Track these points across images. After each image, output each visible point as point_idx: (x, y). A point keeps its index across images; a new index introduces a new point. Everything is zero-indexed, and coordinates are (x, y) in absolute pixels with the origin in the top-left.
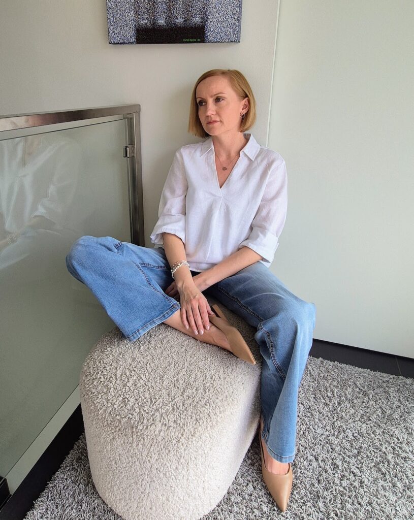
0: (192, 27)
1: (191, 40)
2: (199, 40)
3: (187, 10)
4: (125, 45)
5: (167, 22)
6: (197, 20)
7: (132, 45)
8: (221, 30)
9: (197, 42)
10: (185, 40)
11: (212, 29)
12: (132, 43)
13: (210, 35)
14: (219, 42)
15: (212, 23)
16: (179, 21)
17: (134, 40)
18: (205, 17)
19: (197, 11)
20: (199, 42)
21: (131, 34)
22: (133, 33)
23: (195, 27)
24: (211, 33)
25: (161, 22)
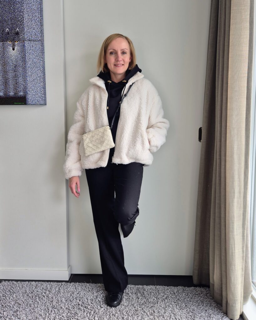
0: (19, 97)
1: (19, 103)
2: (23, 103)
3: (15, 89)
5: (5, 94)
6: (21, 94)
8: (35, 99)
10: (15, 103)
11: (30, 98)
13: (30, 102)
14: (34, 104)
15: (30, 96)
16: (12, 94)
18: (26, 93)
19: (22, 89)
20: (23, 104)
23: (21, 97)
24: (29, 100)
25: (1, 94)
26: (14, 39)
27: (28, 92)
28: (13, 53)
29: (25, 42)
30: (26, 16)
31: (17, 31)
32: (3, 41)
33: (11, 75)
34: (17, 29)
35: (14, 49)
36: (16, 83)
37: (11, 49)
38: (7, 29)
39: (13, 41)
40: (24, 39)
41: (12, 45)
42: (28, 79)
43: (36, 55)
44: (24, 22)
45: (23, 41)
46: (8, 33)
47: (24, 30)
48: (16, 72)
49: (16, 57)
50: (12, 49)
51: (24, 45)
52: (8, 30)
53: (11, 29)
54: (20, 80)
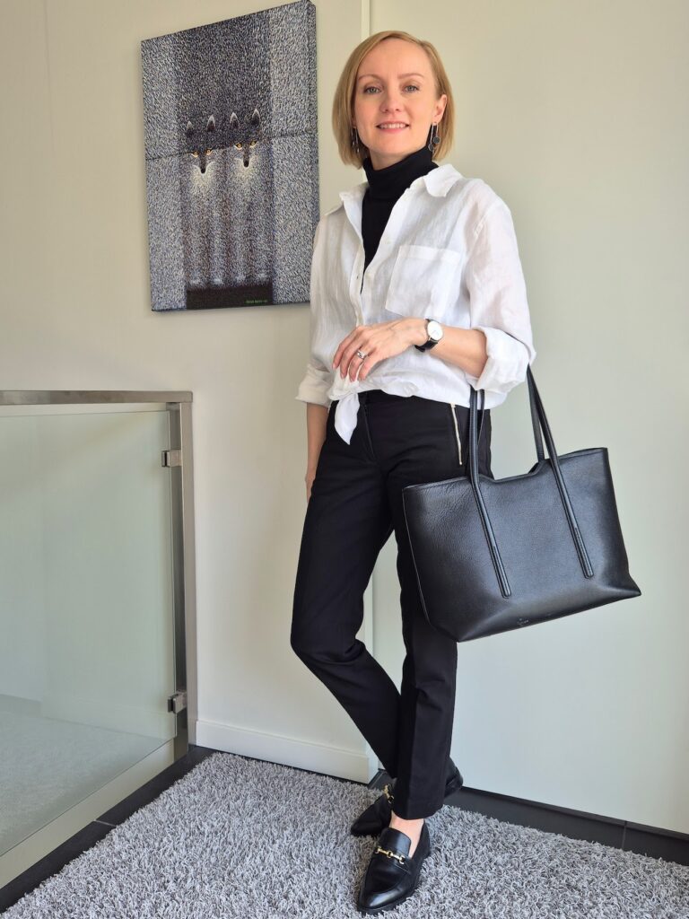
0: (256, 285)
1: (256, 302)
2: (266, 301)
3: (249, 265)
4: (172, 313)
5: (225, 281)
6: (262, 276)
7: (180, 312)
8: (293, 287)
9: (262, 304)
10: (248, 302)
11: (282, 287)
12: (181, 309)
13: (280, 295)
14: (291, 302)
15: (281, 280)
16: (240, 278)
17: (183, 305)
18: (272, 273)
19: (263, 265)
20: (267, 304)
21: (179, 297)
22: (182, 296)
23: (261, 286)
24: (280, 292)
25: (218, 280)
26: (247, 137)
27: (278, 271)
28: (245, 173)
29: (273, 140)
30: (275, 73)
31: (256, 116)
32: (224, 145)
33: (238, 230)
34: (256, 110)
35: (246, 164)
36: (251, 251)
37: (242, 162)
38: (234, 114)
39: (246, 142)
40: (270, 133)
41: (243, 153)
42: (278, 235)
43: (297, 170)
44: (272, 89)
45: (269, 139)
46: (235, 125)
47: (271, 110)
48: (251, 220)
49: (252, 183)
50: (243, 164)
51: (269, 149)
52: (234, 118)
53: (241, 115)
54: (261, 241)
